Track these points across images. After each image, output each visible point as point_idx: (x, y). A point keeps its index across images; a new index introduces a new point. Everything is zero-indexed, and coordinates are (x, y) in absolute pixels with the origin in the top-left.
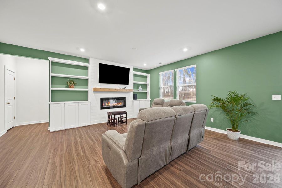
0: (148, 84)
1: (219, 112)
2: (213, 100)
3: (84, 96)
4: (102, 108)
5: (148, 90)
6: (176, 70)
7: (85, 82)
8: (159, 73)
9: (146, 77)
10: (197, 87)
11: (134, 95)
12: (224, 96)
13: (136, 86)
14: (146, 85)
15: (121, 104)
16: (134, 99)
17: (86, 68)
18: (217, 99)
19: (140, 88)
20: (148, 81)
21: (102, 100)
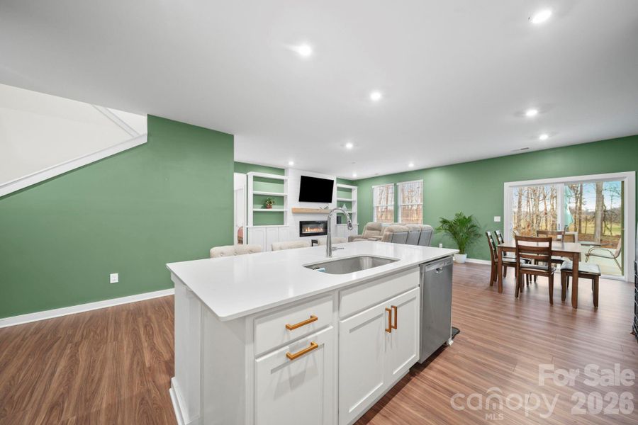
0: (354, 201)
1: (448, 237)
2: (441, 222)
3: (279, 218)
4: (302, 235)
5: (354, 209)
6: (398, 184)
7: (281, 200)
8: (373, 187)
9: (350, 190)
10: (424, 206)
11: (337, 217)
12: (451, 218)
13: (340, 204)
14: (350, 203)
15: (321, 230)
16: (337, 223)
17: (281, 182)
18: (445, 222)
19: (344, 207)
20: (354, 197)
21: (302, 224)
